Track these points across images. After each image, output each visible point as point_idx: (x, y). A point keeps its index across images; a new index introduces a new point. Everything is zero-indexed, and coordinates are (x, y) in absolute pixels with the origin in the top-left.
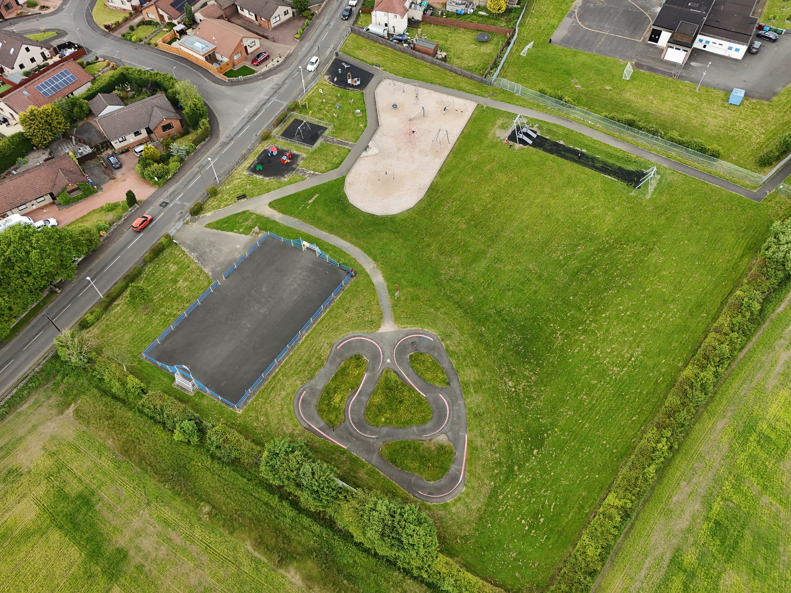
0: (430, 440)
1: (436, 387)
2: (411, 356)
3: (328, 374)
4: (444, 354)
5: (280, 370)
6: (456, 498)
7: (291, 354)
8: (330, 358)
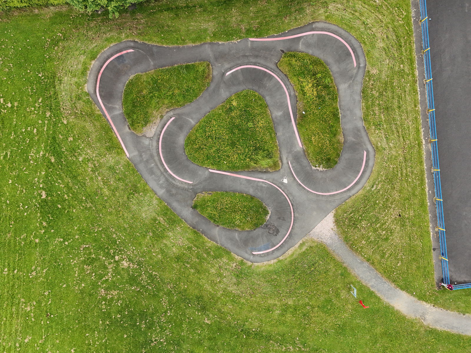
0: (162, 117)
1: (204, 190)
2: (266, 213)
3: (348, 112)
4: (229, 245)
5: (413, 75)
6: (88, 72)
7: (419, 106)
8: (363, 134)
